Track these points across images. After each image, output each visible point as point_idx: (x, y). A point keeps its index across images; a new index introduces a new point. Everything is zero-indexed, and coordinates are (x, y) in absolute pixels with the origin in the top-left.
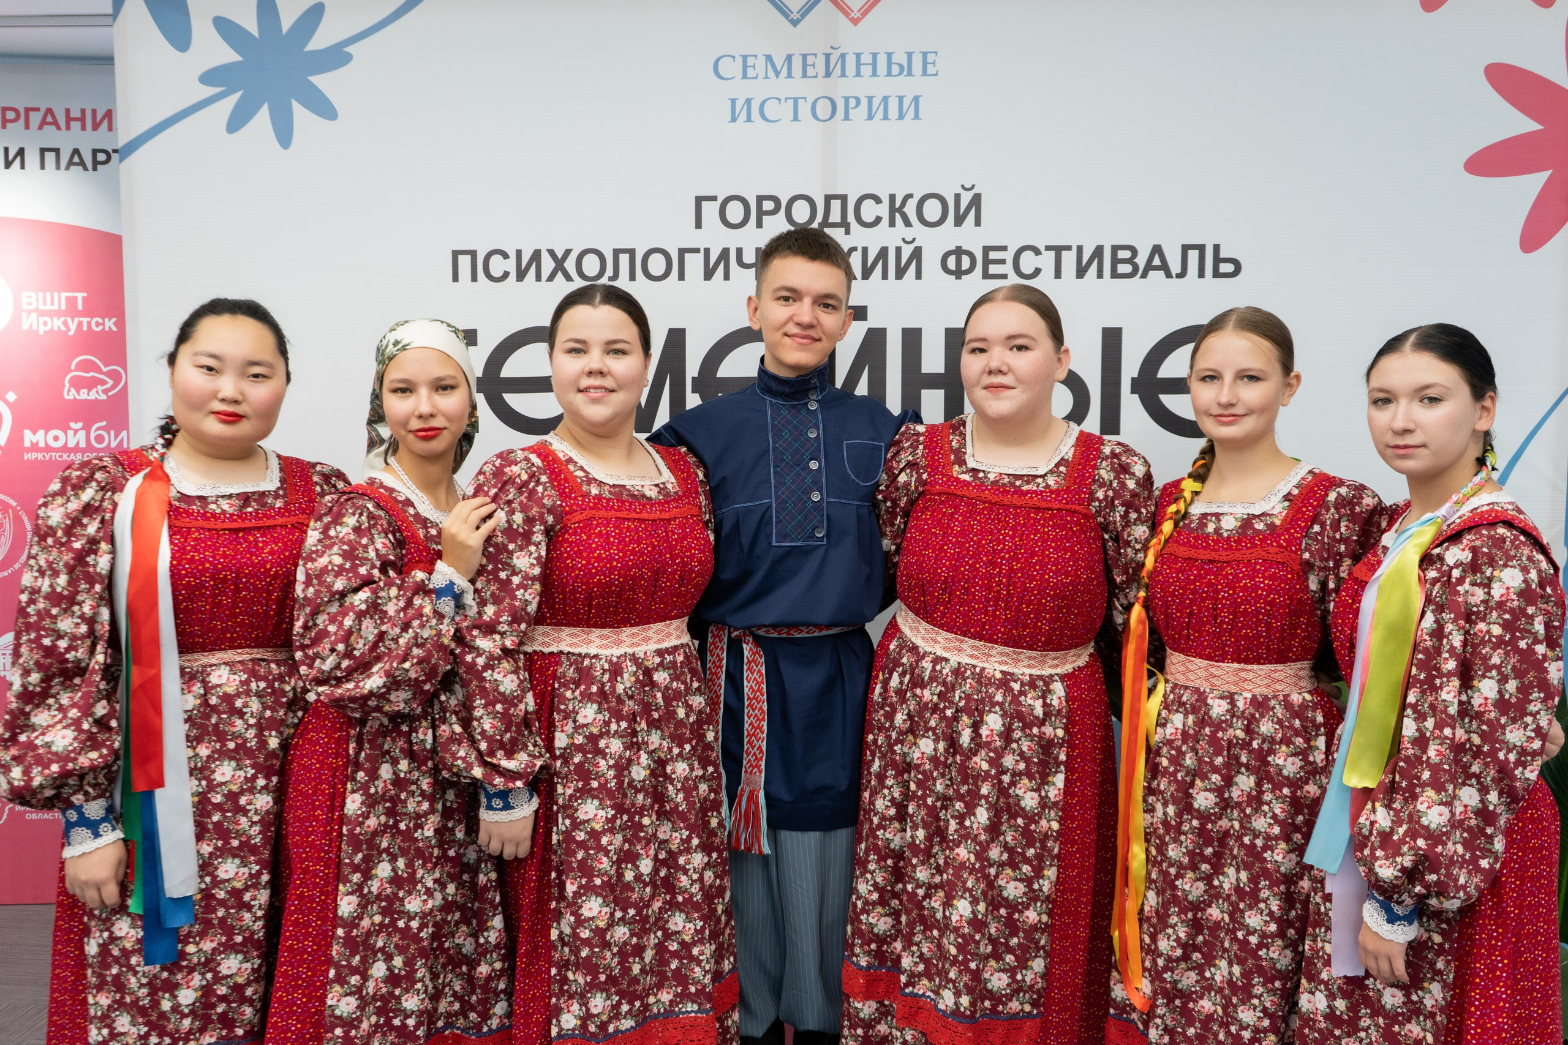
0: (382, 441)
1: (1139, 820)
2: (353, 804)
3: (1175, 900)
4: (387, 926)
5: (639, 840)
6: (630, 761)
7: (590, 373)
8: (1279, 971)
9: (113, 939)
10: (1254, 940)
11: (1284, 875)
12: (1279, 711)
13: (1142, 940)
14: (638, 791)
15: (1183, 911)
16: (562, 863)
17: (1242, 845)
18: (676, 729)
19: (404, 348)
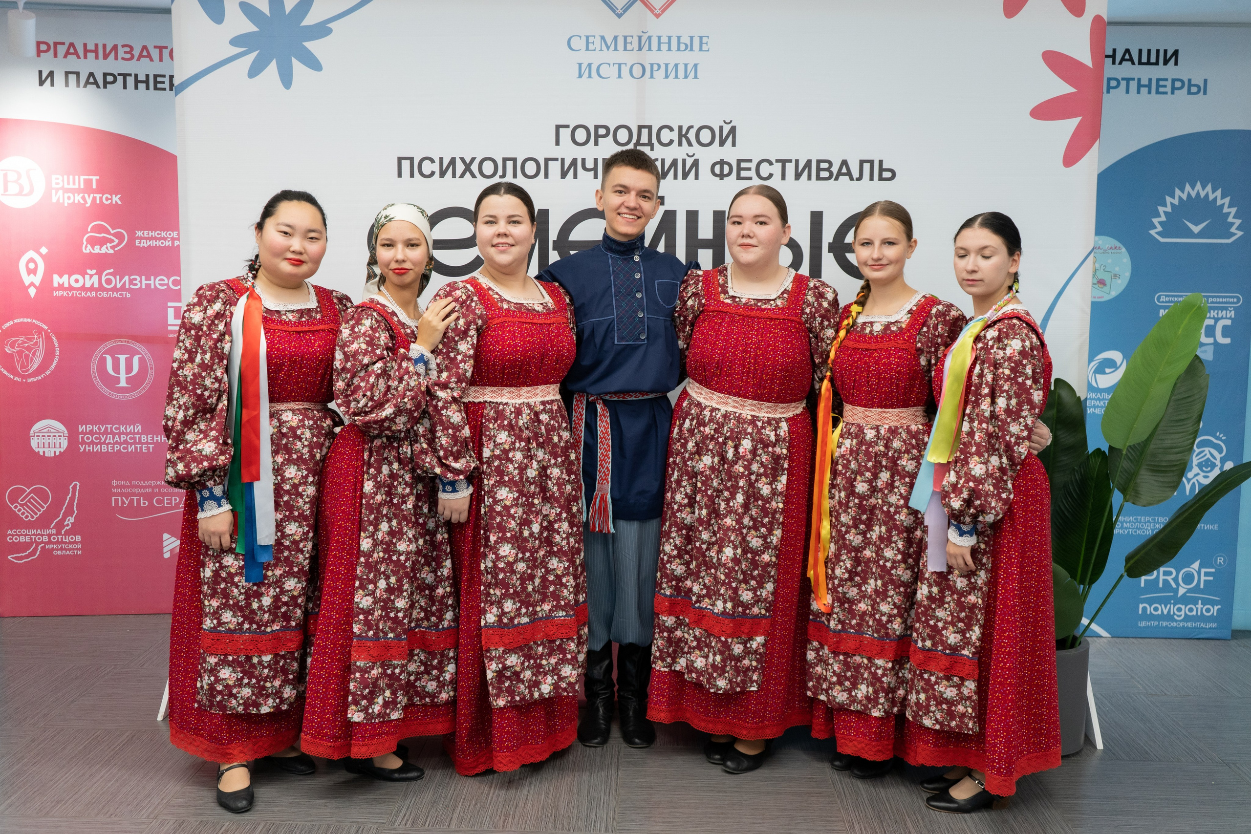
0: (376, 276)
1: (827, 504)
2: (368, 487)
3: (845, 546)
4: (386, 560)
5: (532, 512)
6: (526, 466)
7: (499, 235)
8: (903, 582)
9: (222, 567)
10: (889, 564)
11: (906, 527)
12: (904, 435)
13: (827, 573)
14: (531, 484)
15: (849, 552)
16: (487, 525)
17: (883, 512)
18: (553, 449)
19: (390, 220)
